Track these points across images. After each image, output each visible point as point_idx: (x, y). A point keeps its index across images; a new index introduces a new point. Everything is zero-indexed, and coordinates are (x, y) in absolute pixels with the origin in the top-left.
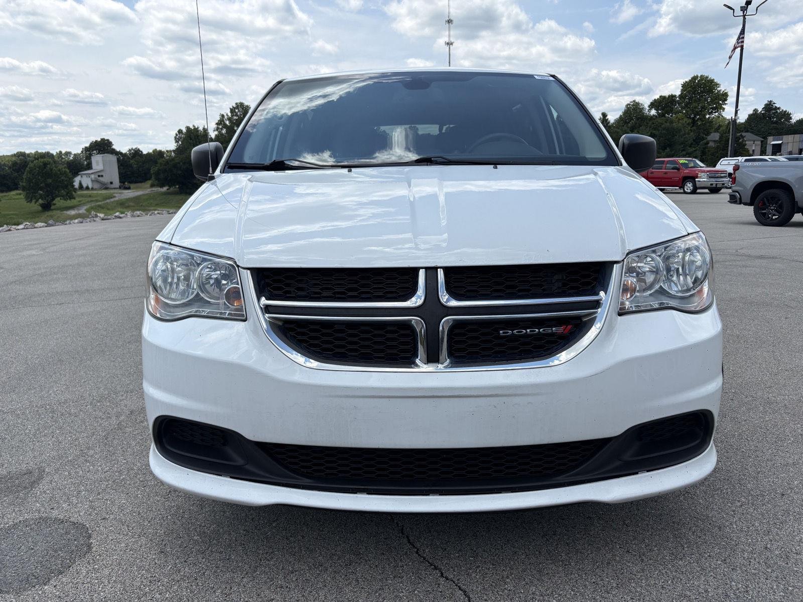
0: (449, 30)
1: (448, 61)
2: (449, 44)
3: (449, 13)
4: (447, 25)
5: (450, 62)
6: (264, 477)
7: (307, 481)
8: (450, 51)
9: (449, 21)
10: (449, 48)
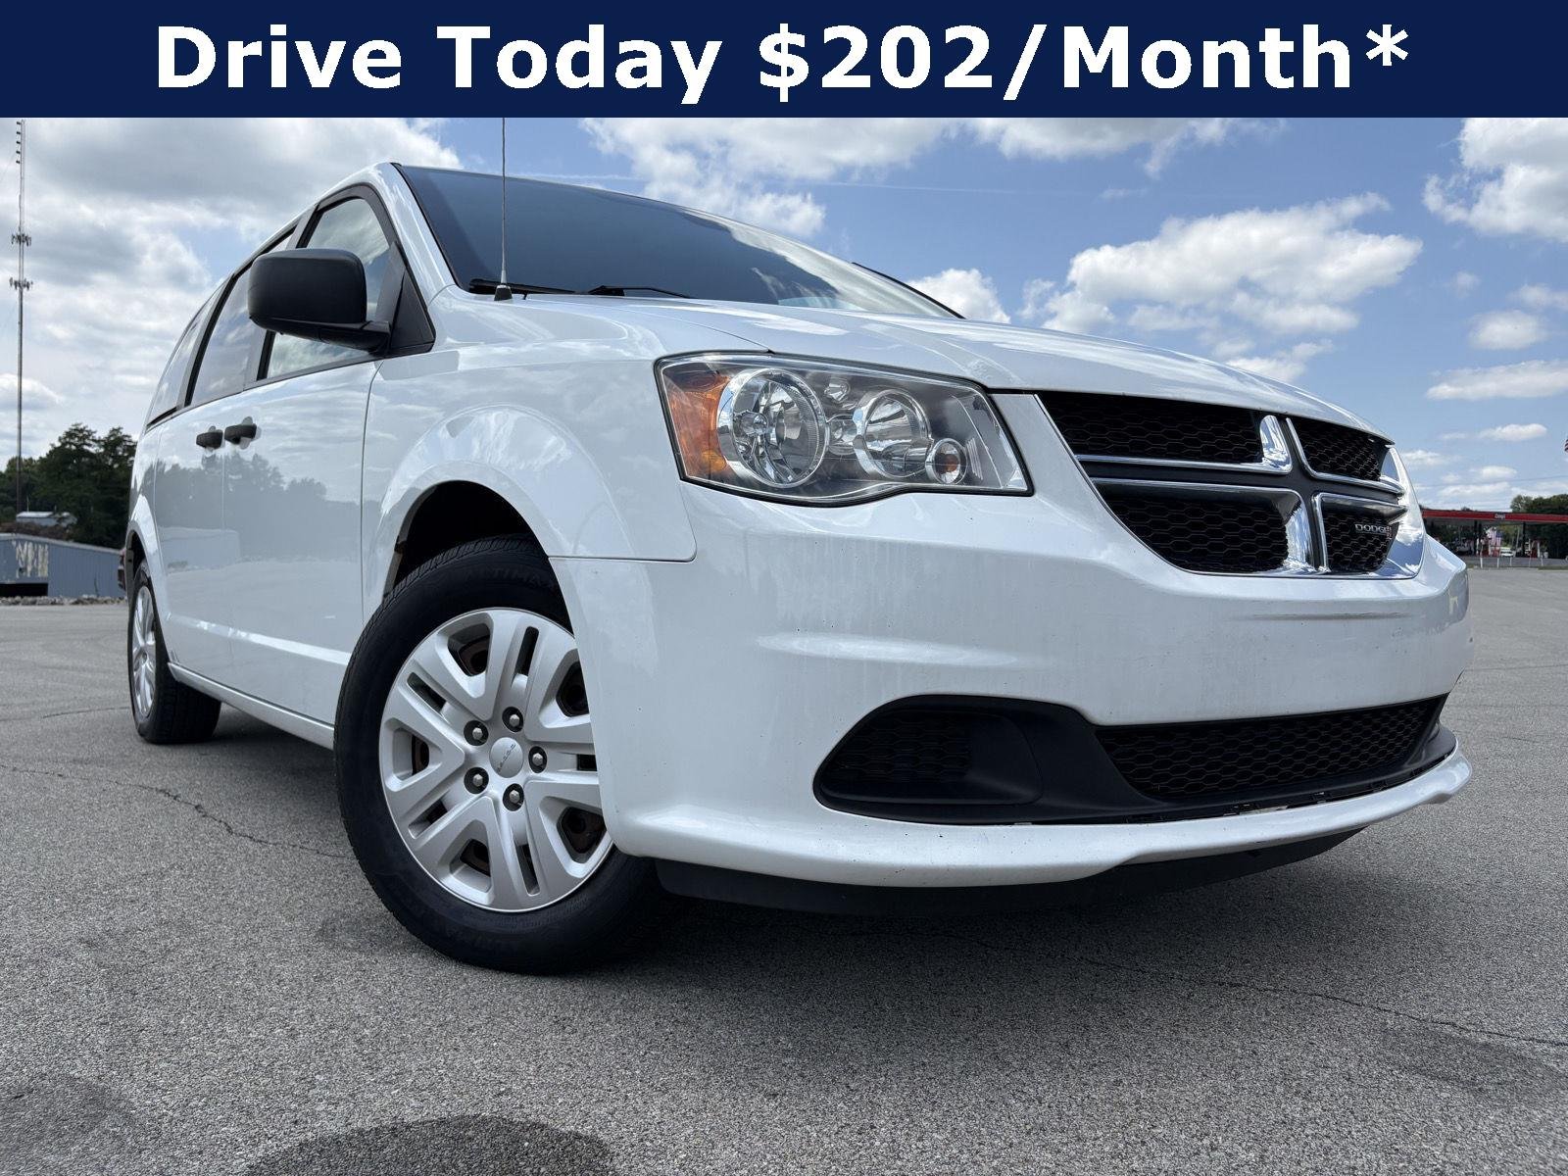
1: (17, 320)
2: (21, 285)
4: (16, 245)
5: (21, 323)
6: (1095, 812)
7: (1164, 806)
8: (21, 299)
9: (22, 239)
10: (21, 293)
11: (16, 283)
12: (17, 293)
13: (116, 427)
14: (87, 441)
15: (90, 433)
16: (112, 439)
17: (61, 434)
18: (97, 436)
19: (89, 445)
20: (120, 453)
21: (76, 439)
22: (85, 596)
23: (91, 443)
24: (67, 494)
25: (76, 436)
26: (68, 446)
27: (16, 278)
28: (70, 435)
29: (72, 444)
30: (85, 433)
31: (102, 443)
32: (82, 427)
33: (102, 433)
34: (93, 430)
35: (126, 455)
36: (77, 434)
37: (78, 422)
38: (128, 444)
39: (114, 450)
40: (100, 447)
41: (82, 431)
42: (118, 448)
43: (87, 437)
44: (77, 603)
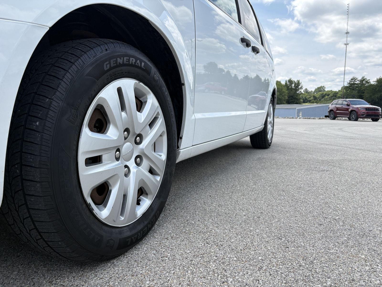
0: (347, 37)
1: (345, 53)
2: (346, 44)
3: (347, 29)
4: (346, 35)
8: (346, 48)
9: (347, 33)
10: (346, 46)
11: (345, 44)
12: (345, 46)
13: (363, 76)
14: (356, 81)
15: (357, 78)
16: (362, 79)
17: (350, 79)
18: (358, 79)
19: (356, 82)
20: (364, 83)
21: (353, 80)
22: (322, 117)
23: (357, 81)
24: (350, 94)
25: (353, 79)
26: (351, 82)
27: (345, 43)
28: (352, 79)
29: (352, 82)
30: (355, 79)
31: (360, 81)
32: (355, 77)
33: (360, 78)
34: (358, 78)
35: (365, 83)
36: (354, 79)
37: (354, 76)
38: (366, 80)
39: (362, 82)
40: (359, 82)
41: (355, 78)
42: (364, 82)
43: (356, 80)
44: (319, 119)
